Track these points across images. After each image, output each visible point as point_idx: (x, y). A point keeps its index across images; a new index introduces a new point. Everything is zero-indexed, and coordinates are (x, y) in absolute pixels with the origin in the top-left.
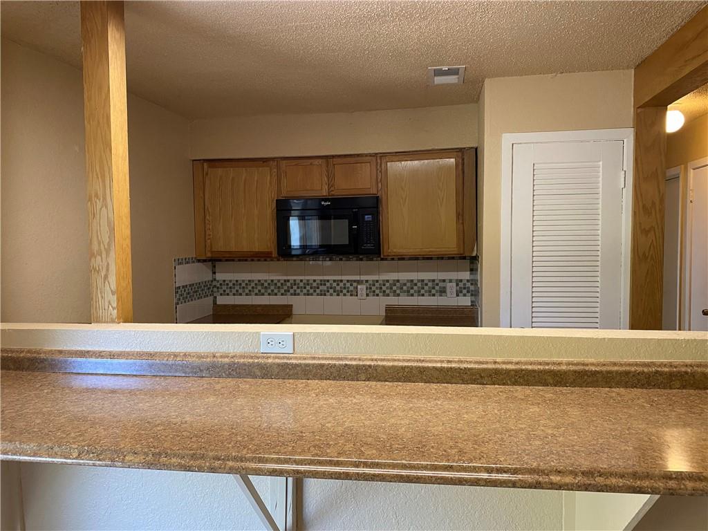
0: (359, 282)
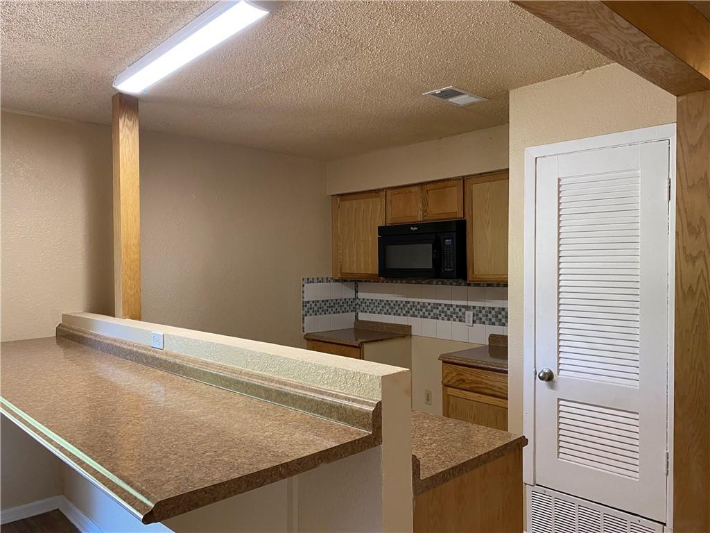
0: (467, 308)
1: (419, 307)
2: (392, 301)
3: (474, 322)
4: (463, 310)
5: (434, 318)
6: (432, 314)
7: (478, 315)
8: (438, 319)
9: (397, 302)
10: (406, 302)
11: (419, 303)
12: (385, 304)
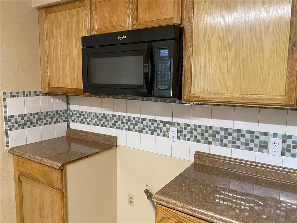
0: (171, 124)
1: (124, 120)
2: (100, 114)
3: (178, 138)
4: (167, 126)
5: (139, 131)
6: (136, 128)
7: (182, 132)
8: (142, 132)
9: (104, 114)
10: (113, 115)
11: (124, 117)
12: (93, 116)
